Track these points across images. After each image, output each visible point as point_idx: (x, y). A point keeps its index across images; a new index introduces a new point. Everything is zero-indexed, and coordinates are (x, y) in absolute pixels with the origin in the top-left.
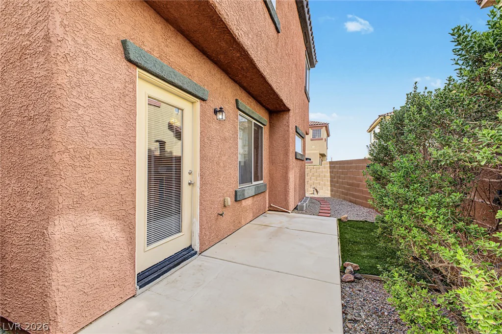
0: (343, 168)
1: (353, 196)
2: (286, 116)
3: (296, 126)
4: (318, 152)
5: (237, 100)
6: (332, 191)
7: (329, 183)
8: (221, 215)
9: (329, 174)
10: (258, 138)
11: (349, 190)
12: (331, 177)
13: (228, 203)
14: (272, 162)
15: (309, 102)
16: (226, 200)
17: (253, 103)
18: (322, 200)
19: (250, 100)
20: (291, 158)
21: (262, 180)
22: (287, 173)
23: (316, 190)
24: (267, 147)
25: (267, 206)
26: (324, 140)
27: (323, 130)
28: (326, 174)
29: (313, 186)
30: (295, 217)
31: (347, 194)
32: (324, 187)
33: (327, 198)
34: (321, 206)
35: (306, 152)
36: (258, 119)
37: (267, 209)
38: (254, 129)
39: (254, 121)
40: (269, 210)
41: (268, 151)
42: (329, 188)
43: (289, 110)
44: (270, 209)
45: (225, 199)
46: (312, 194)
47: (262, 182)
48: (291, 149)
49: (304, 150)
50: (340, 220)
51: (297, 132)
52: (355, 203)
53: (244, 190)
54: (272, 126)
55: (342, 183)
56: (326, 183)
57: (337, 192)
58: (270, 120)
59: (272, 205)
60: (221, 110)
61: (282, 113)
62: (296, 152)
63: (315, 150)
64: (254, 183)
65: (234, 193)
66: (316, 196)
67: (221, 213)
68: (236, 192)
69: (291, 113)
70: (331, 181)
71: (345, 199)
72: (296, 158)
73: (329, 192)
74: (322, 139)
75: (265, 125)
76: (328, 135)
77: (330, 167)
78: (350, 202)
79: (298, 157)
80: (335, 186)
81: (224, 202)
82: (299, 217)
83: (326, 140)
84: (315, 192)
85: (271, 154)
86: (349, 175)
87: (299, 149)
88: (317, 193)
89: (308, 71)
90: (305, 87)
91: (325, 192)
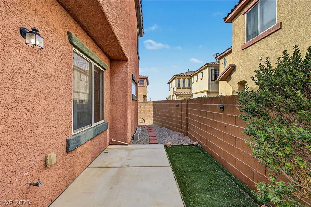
0: (162, 106)
1: (168, 123)
2: (125, 65)
3: (132, 74)
4: (142, 94)
5: (69, 33)
6: (154, 120)
7: (152, 115)
8: (36, 185)
9: (152, 109)
10: (99, 81)
11: (165, 119)
12: (154, 111)
13: (51, 161)
14: (113, 102)
15: (139, 60)
16: (48, 158)
17: (93, 46)
18: (148, 128)
19: (89, 40)
20: (129, 100)
21: (103, 119)
22: (126, 112)
23: (144, 120)
24: (108, 90)
25: (108, 141)
26: (146, 87)
27: (145, 81)
28: (150, 109)
29: (141, 118)
30: (133, 150)
31: (164, 123)
32: (149, 118)
33: (151, 125)
34: (150, 133)
35: (138, 94)
36: (99, 62)
37: (108, 144)
38: (94, 71)
39: (93, 63)
40: (110, 145)
41: (109, 93)
42: (153, 119)
43: (127, 60)
44: (111, 143)
45: (46, 157)
46: (141, 123)
47: (103, 121)
48: (129, 92)
49: (137, 93)
50: (166, 146)
51: (133, 79)
52: (169, 128)
53: (80, 136)
54: (112, 72)
55: (161, 115)
56: (151, 115)
57: (158, 121)
58: (110, 67)
59: (112, 140)
60: (34, 32)
61: (122, 62)
62: (132, 95)
63: (141, 93)
64: (94, 125)
65: (64, 143)
66: (144, 124)
67: (36, 181)
68: (68, 141)
69: (129, 62)
70: (154, 114)
71: (163, 126)
72: (133, 99)
73: (152, 121)
74: (144, 86)
75: (105, 70)
76: (148, 84)
77: (153, 104)
78: (166, 128)
79: (134, 99)
80: (156, 117)
81: (46, 160)
82: (137, 149)
83: (147, 87)
84: (143, 122)
85: (112, 95)
86: (165, 110)
87: (134, 93)
88: (145, 122)
89: (138, 38)
90: (137, 48)
91: (150, 121)
